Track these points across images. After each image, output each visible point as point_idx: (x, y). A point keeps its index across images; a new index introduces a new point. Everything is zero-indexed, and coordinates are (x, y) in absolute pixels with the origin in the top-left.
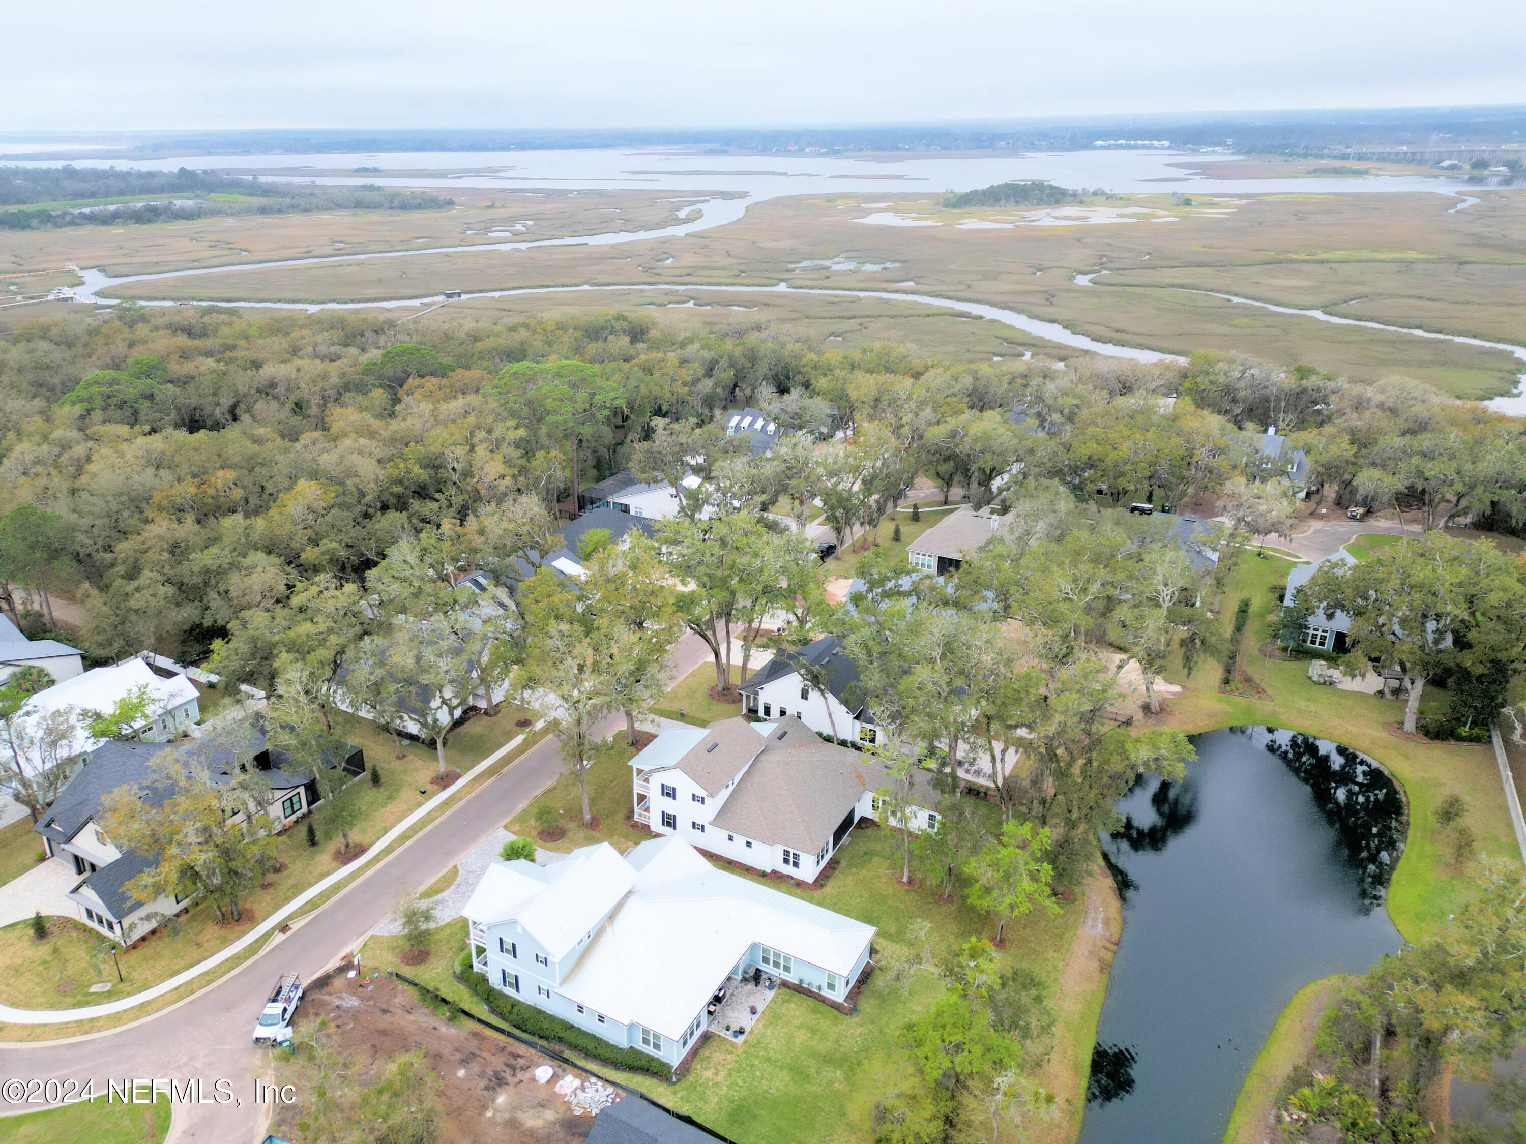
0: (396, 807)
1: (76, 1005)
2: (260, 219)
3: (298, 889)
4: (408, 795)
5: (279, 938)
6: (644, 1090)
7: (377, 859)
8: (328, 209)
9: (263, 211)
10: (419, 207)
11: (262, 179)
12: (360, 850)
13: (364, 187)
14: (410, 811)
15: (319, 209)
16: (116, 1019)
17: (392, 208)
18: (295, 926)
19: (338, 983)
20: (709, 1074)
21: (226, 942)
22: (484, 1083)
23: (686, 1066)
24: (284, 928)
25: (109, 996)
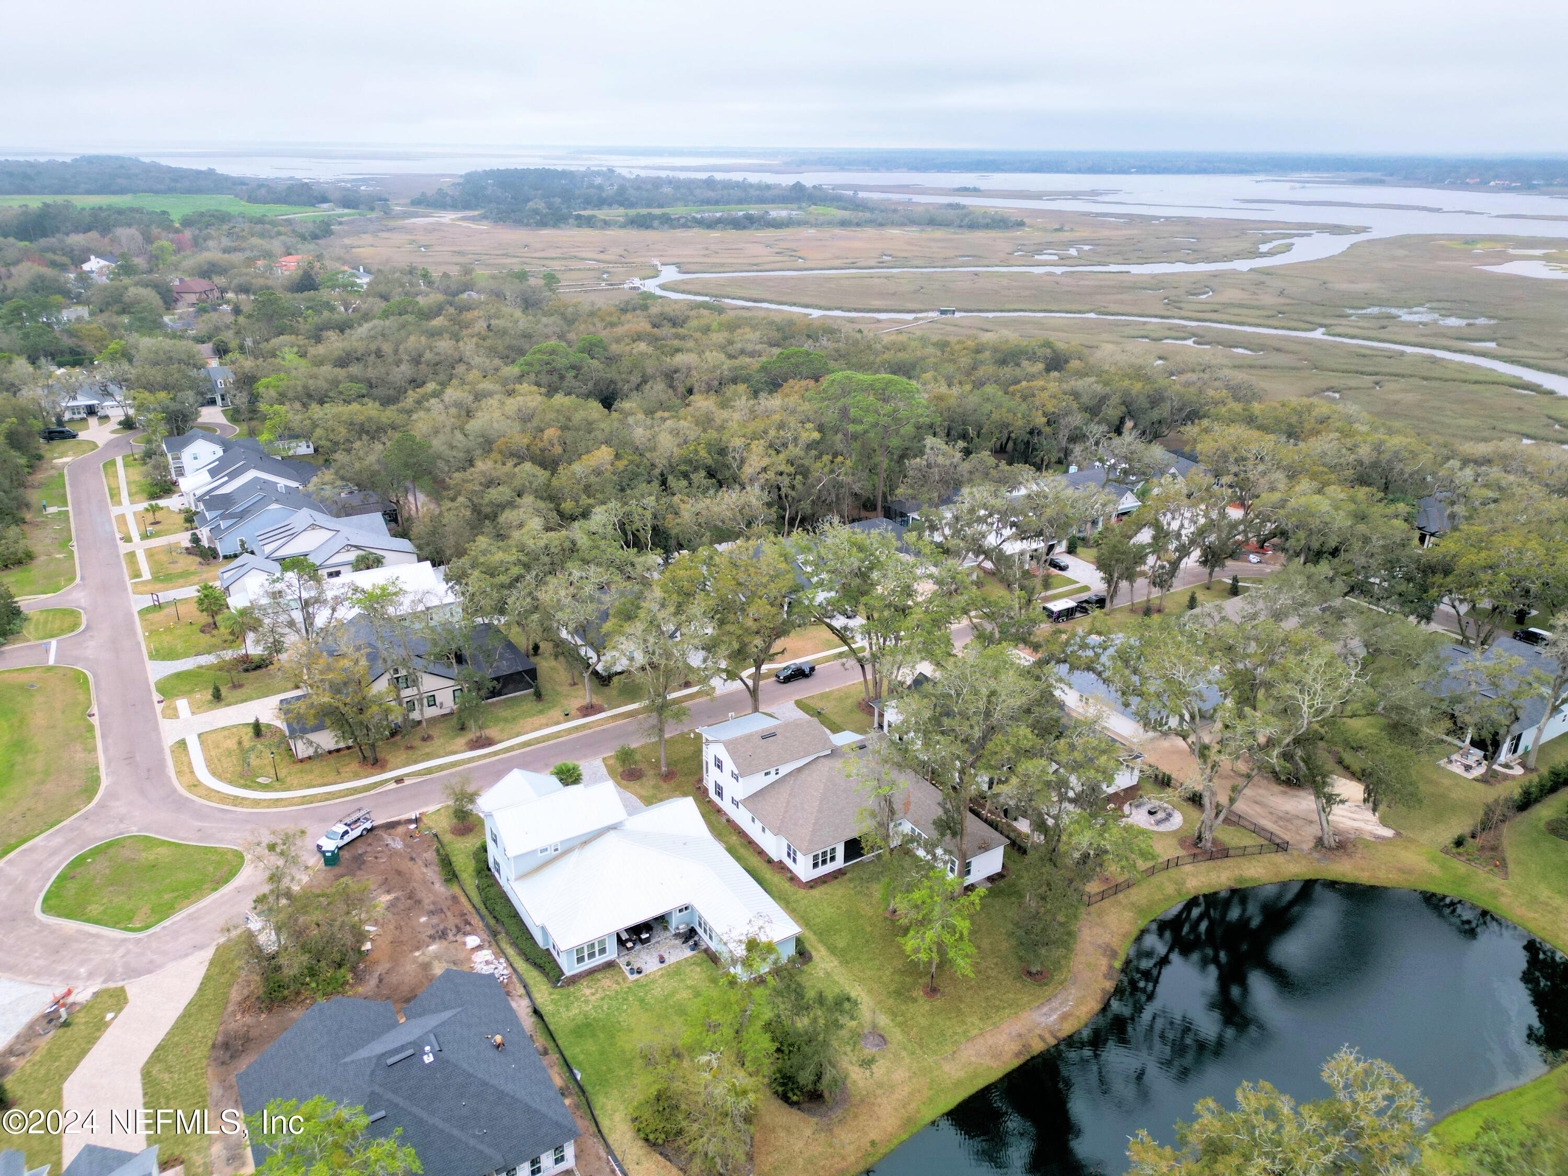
0: (540, 719)
1: (245, 787)
2: (837, 231)
3: (428, 757)
4: (556, 713)
5: (393, 786)
7: (495, 753)
8: (903, 225)
9: (844, 224)
10: (987, 226)
11: (861, 195)
13: (950, 205)
15: (893, 224)
16: (256, 803)
17: (960, 226)
18: (407, 782)
20: (588, 992)
21: (357, 776)
22: (431, 932)
23: (574, 980)
24: (399, 780)
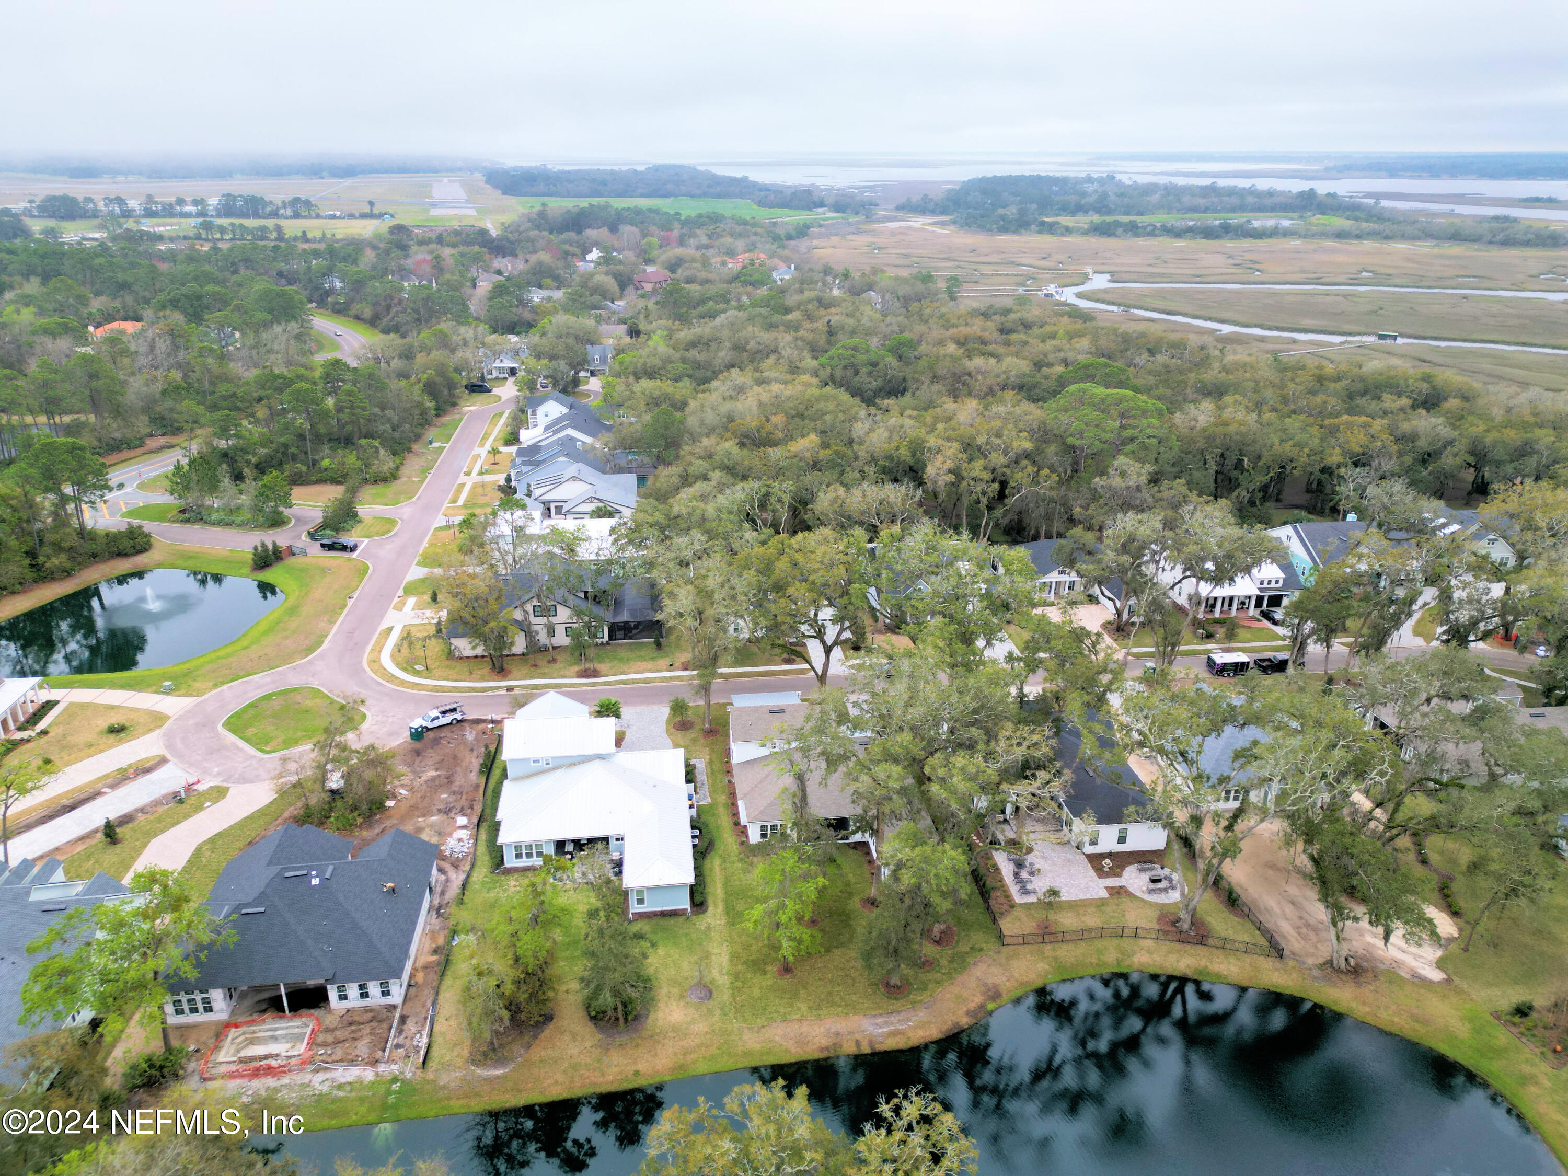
0: (650, 665)
1: (404, 670)
3: (544, 676)
4: (664, 662)
5: (504, 692)
6: (478, 863)
7: (594, 684)
8: (1414, 238)
12: (595, 674)
14: (650, 671)
15: (1404, 237)
16: (403, 683)
18: (517, 692)
19: (482, 726)
20: (512, 883)
21: (483, 679)
22: (442, 806)
23: (509, 871)
24: (509, 689)
25: (417, 673)
